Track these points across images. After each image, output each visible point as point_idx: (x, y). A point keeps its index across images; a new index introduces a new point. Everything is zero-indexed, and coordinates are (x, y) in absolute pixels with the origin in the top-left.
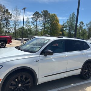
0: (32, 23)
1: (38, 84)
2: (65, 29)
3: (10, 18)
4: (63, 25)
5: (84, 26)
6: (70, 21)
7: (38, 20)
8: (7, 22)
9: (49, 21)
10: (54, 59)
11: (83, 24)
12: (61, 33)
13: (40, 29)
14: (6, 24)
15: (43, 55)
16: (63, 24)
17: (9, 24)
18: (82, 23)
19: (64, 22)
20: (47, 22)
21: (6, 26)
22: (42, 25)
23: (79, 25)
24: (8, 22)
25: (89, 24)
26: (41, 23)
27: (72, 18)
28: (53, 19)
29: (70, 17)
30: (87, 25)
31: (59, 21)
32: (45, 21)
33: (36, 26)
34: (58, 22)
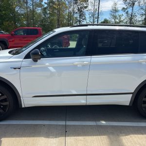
0: (124, 11)
3: (86, 7)
7: (136, 3)
8: (80, 16)
10: (53, 67)
13: (140, 19)
14: (79, 19)
15: (31, 59)
17: (84, 18)
21: (80, 21)
24: (82, 15)
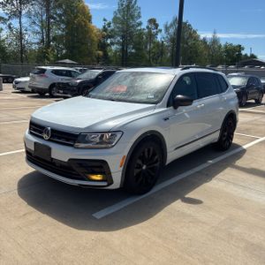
1: (168, 162)
2: (109, 41)
4: (105, 29)
5: (161, 31)
6: (123, 16)
7: (23, 12)
9: (60, 16)
10: (188, 113)
11: (157, 26)
12: (101, 53)
16: (104, 27)
18: (153, 21)
19: (105, 20)
20: (54, 19)
22: (38, 29)
23: (148, 27)
25: (171, 25)
26: (35, 23)
27: (128, 6)
28: (72, 11)
29: (122, 5)
30: (167, 28)
31: (90, 17)
32: (49, 17)
33: (21, 33)
34: (90, 21)
